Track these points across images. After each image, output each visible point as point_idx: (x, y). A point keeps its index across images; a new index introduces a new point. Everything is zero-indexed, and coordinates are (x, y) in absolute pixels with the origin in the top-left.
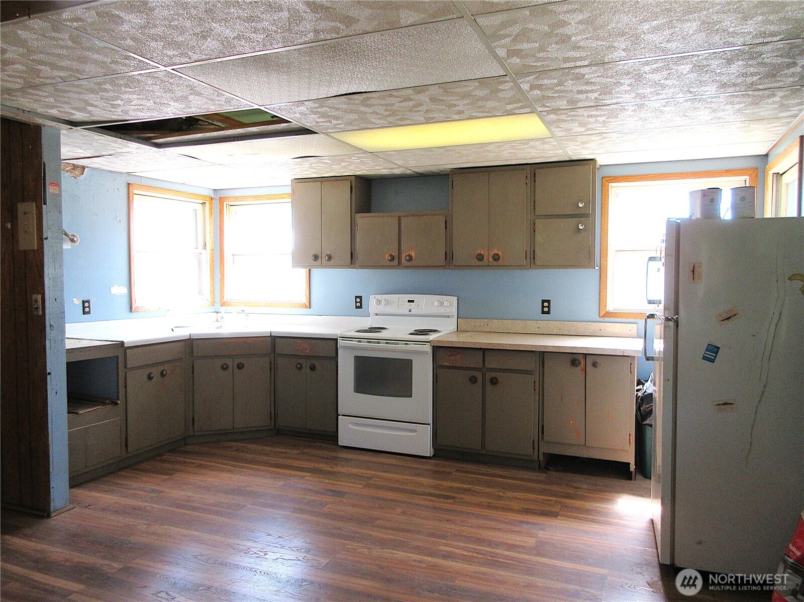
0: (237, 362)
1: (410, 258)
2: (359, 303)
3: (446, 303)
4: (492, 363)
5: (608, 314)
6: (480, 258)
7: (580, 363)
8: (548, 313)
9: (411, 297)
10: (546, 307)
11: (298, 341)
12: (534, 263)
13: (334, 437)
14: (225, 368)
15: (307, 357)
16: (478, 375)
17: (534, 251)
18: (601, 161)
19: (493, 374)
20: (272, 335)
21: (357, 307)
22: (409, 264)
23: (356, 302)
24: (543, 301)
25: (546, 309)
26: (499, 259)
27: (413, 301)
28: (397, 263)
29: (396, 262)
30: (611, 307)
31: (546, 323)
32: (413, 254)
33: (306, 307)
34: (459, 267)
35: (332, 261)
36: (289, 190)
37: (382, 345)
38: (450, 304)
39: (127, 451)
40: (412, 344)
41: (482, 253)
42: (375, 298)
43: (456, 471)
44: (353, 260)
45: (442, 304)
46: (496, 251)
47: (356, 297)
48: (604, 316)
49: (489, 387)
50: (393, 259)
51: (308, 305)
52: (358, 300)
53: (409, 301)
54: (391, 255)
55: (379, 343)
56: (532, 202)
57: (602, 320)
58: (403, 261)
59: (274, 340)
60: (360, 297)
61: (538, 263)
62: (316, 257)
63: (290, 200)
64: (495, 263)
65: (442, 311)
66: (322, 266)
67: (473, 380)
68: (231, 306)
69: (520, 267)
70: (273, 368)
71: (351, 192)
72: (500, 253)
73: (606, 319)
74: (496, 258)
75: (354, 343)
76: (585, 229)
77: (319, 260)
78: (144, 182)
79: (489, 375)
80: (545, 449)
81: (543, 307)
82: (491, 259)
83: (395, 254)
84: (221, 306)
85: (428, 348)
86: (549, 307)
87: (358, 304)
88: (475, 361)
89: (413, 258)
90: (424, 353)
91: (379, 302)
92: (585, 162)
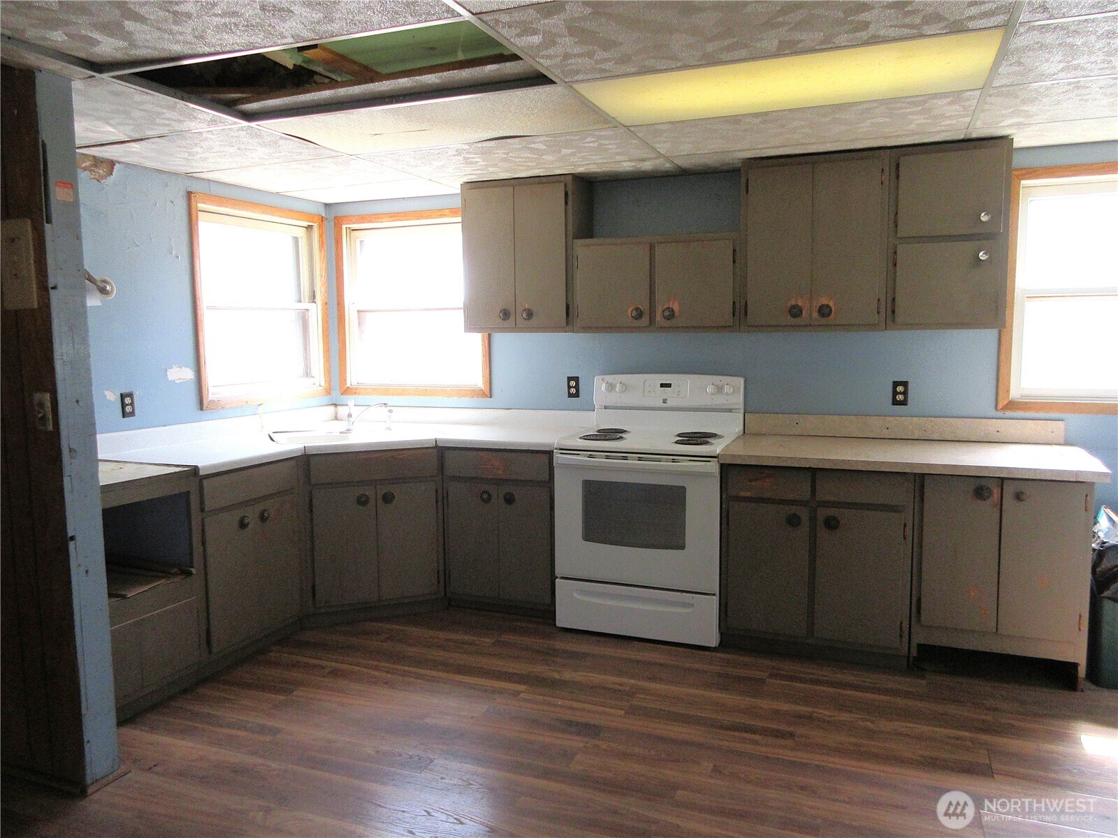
0: (383, 490)
1: (671, 315)
2: (574, 388)
3: (727, 389)
4: (828, 491)
5: (1012, 405)
6: (795, 312)
7: (991, 493)
8: (904, 403)
9: (666, 378)
10: (900, 394)
11: (481, 454)
12: (893, 320)
13: (547, 613)
14: (362, 501)
15: (498, 482)
16: (804, 514)
17: (894, 299)
18: (1021, 140)
19: (832, 512)
20: (440, 444)
21: (570, 395)
22: (668, 323)
23: (569, 387)
24: (896, 384)
25: (900, 397)
26: (829, 314)
27: (669, 385)
28: (647, 323)
29: (645, 321)
30: (1015, 392)
31: (901, 421)
32: (676, 307)
33: (483, 394)
34: (758, 328)
35: (534, 321)
36: (458, 203)
37: (632, 462)
38: (732, 390)
39: (210, 652)
40: (684, 461)
41: (800, 304)
42: (603, 380)
43: (771, 676)
44: (570, 319)
45: (720, 389)
46: (824, 301)
47: (570, 379)
48: (1006, 408)
49: (823, 533)
50: (639, 314)
51: (487, 392)
52: (573, 383)
53: (662, 385)
54: (637, 309)
55: (625, 458)
56: (892, 216)
57: (1000, 414)
58: (659, 317)
59: (441, 453)
60: (576, 379)
61: (900, 318)
62: (506, 314)
63: (459, 219)
64: (824, 321)
65: (719, 401)
66: (516, 329)
67: (793, 521)
68: (359, 394)
69: (872, 327)
70: (442, 499)
71: (566, 203)
72: (831, 304)
73: (1009, 414)
74: (824, 311)
75: (582, 458)
76: (989, 260)
77: (512, 318)
78: (215, 190)
79: (823, 513)
80: (920, 637)
81: (895, 393)
82: (815, 315)
83: (644, 306)
84: (342, 394)
85: (714, 467)
86: (905, 393)
87: (573, 391)
88: (802, 490)
89: (677, 314)
90: (707, 475)
91: (611, 387)
92: (992, 142)
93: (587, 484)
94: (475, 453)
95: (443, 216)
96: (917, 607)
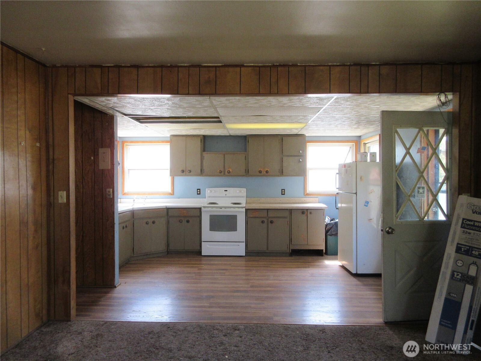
0: (153, 220)
1: (229, 172)
2: (199, 192)
3: (242, 191)
4: (271, 214)
5: (308, 194)
6: (260, 172)
7: (305, 213)
8: (284, 194)
9: (226, 189)
10: (283, 192)
11: (180, 209)
12: (283, 174)
13: (200, 252)
14: (147, 223)
15: (185, 217)
16: (265, 220)
17: (282, 169)
18: (307, 135)
19: (272, 219)
20: (167, 207)
21: (198, 194)
22: (228, 174)
23: (198, 192)
24: (282, 190)
25: (283, 193)
26: (268, 173)
27: (227, 191)
28: (223, 174)
29: (222, 174)
30: (308, 192)
31: (283, 199)
32: (231, 170)
33: (171, 194)
34: (252, 176)
35: (191, 173)
37: (223, 209)
40: (235, 208)
41: (261, 170)
42: (209, 189)
44: (202, 173)
45: (240, 191)
46: (267, 170)
47: (198, 189)
48: (306, 195)
49: (270, 224)
50: (221, 172)
52: (199, 191)
53: (225, 191)
54: (221, 171)
56: (281, 150)
57: (305, 196)
58: (226, 173)
59: (168, 210)
60: (200, 189)
61: (284, 174)
62: (183, 171)
64: (266, 174)
65: (240, 194)
66: (186, 175)
67: (263, 222)
68: (129, 195)
69: (278, 176)
71: (201, 142)
72: (269, 170)
73: (307, 196)
74: (267, 172)
75: (210, 209)
76: (302, 161)
77: (185, 173)
79: (270, 220)
80: (292, 247)
81: (282, 192)
82: (265, 173)
83: (222, 170)
84: (123, 195)
85: (244, 210)
86: (284, 192)
87: (199, 193)
88: (264, 214)
89: (231, 172)
90: (241, 212)
91: (211, 191)
92: (301, 135)
93: (210, 216)
94: (178, 209)
95: (159, 143)
96: (291, 240)
